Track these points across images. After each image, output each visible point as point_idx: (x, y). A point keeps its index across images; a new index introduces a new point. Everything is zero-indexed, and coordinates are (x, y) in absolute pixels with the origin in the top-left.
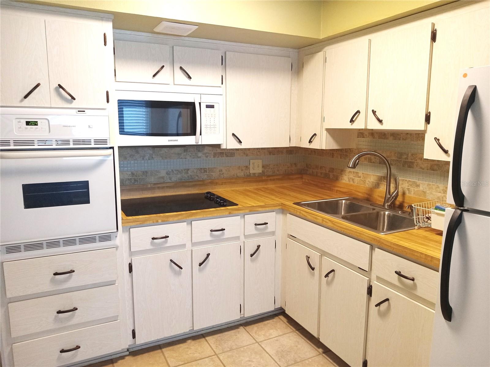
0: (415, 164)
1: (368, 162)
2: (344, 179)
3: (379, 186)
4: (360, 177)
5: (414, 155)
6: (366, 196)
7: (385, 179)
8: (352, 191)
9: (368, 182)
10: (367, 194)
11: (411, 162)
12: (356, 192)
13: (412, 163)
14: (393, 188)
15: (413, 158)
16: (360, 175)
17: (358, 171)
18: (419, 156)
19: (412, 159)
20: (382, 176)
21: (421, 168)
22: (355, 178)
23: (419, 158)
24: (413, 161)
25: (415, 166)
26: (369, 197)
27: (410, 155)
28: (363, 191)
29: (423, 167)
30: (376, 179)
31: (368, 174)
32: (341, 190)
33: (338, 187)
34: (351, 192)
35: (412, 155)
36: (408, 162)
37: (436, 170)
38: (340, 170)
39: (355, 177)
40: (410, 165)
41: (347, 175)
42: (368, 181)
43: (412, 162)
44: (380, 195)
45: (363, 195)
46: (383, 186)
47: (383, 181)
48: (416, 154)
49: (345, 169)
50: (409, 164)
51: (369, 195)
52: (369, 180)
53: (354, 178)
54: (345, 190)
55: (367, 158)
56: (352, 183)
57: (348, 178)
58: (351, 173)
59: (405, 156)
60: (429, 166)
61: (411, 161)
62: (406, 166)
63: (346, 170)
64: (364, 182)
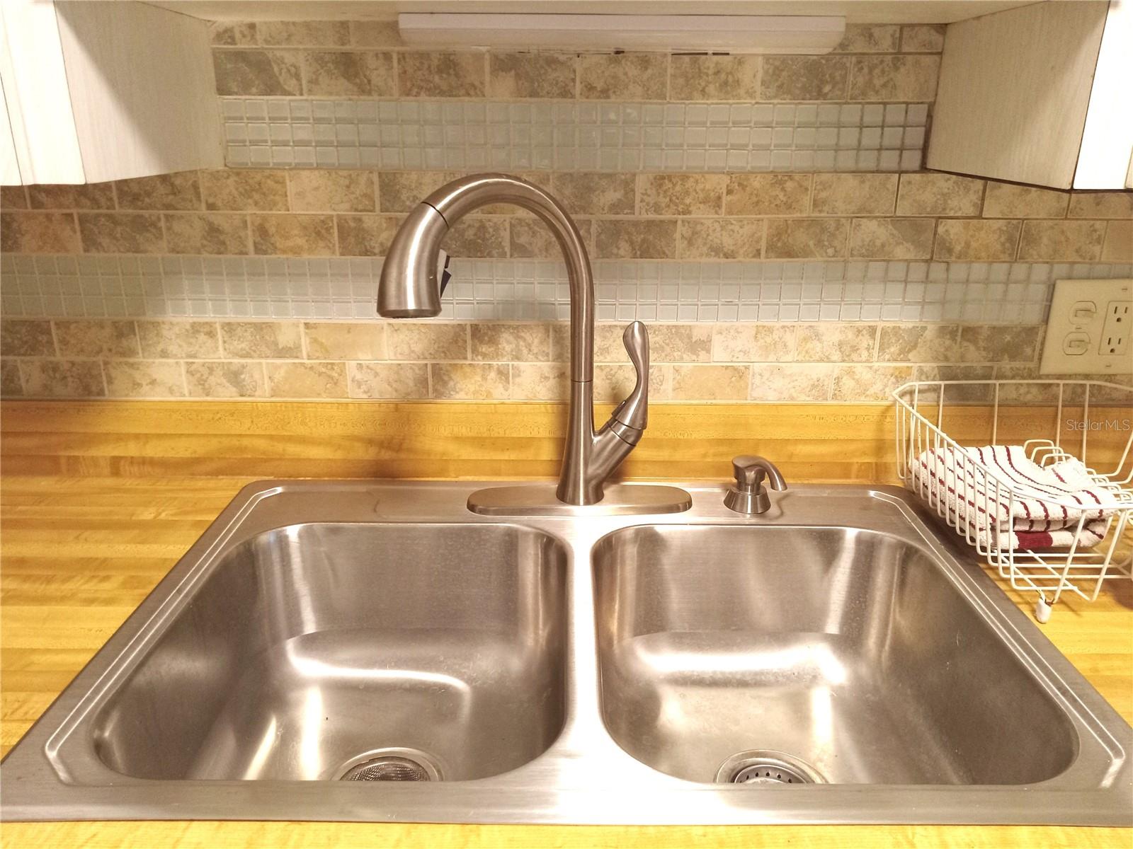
0: (677, 236)
1: (342, 254)
2: (153, 382)
3: (445, 383)
4: (282, 352)
5: (668, 185)
6: (365, 454)
7: (481, 342)
8: (245, 442)
9: (359, 376)
10: (370, 442)
11: (650, 224)
12: (279, 447)
13: (662, 229)
14: (547, 378)
15: (664, 201)
16: (285, 339)
17: (272, 318)
18: (700, 186)
19: (657, 208)
20: (461, 327)
21: (717, 250)
22: (249, 361)
23: (701, 195)
24: (667, 216)
25: (680, 245)
26: (386, 455)
27: (641, 184)
28: (339, 430)
29: (728, 243)
30: (418, 348)
31: (349, 328)
32: (153, 450)
33: (120, 438)
34: (242, 449)
35: (660, 180)
36: (636, 224)
37: (806, 253)
38: (101, 325)
39: (248, 355)
40: (644, 241)
41: (173, 348)
42: (360, 366)
43: (662, 221)
44: (464, 431)
45: (339, 455)
46: (478, 378)
47: (474, 351)
48: (685, 177)
49: (149, 317)
50: (638, 239)
51: (385, 444)
52: (365, 357)
53: (236, 361)
54: (181, 449)
55: (328, 230)
56: (227, 393)
57: (190, 373)
58: (211, 334)
59: (613, 196)
60: (764, 233)
61: (652, 216)
62: (624, 248)
63: (156, 325)
64: (332, 377)
